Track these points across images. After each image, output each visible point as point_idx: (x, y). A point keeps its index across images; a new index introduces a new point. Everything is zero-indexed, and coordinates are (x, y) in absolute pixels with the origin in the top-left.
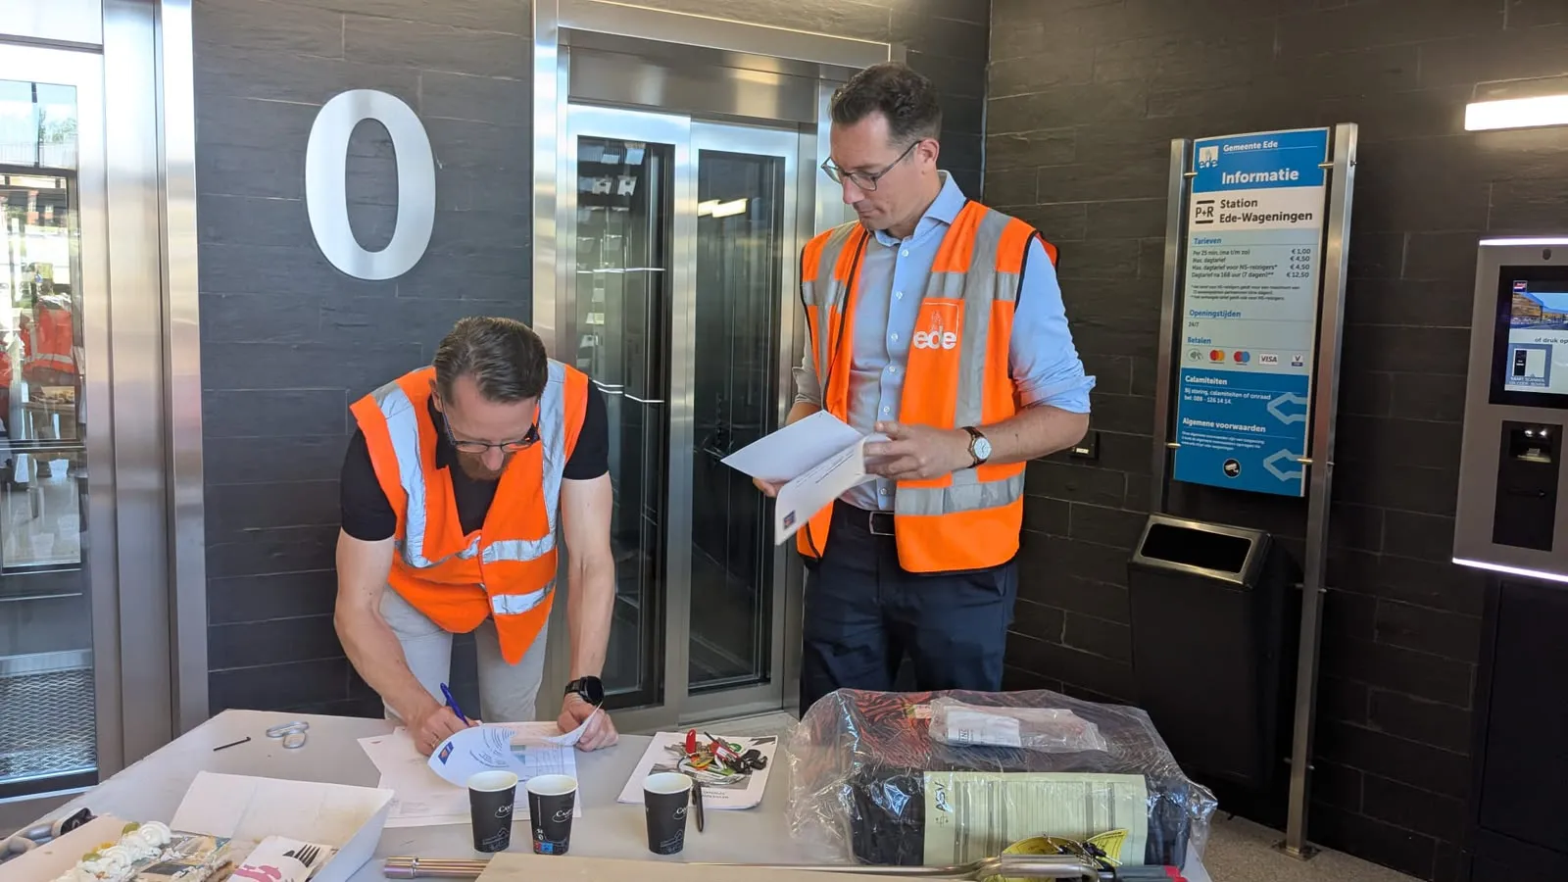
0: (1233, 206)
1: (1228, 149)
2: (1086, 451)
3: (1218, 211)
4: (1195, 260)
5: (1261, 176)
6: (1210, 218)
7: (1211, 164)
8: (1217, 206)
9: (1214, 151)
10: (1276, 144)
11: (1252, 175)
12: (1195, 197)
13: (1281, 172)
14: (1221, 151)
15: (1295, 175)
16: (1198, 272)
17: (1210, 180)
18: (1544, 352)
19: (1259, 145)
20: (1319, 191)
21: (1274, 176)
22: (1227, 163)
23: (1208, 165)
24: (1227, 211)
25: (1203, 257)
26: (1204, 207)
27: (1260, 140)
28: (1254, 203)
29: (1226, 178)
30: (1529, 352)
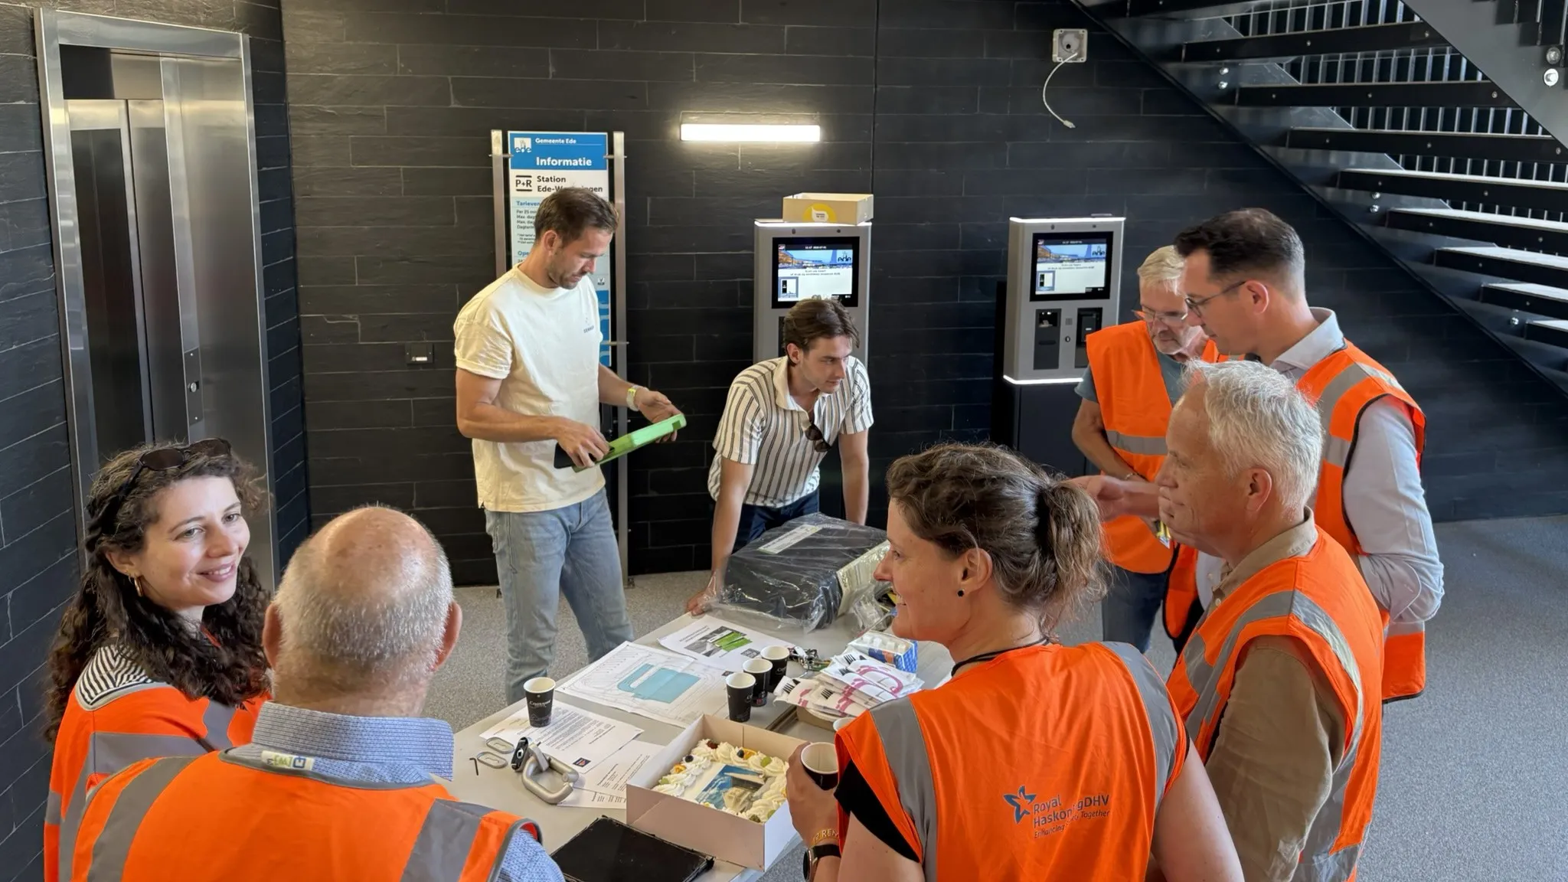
0: (547, 180)
1: (538, 141)
2: (425, 359)
3: (535, 183)
4: (518, 217)
5: (566, 162)
6: (529, 188)
7: (526, 150)
8: (534, 180)
9: (528, 142)
10: (575, 141)
11: (560, 161)
12: (513, 173)
13: (580, 160)
14: (533, 143)
15: (589, 163)
16: (522, 225)
17: (527, 161)
18: (795, 280)
19: (563, 141)
20: (605, 173)
21: (576, 163)
22: (539, 151)
23: (523, 151)
24: (543, 184)
25: (526, 215)
26: (524, 180)
27: (563, 137)
28: (563, 179)
29: (539, 161)
30: (788, 281)
